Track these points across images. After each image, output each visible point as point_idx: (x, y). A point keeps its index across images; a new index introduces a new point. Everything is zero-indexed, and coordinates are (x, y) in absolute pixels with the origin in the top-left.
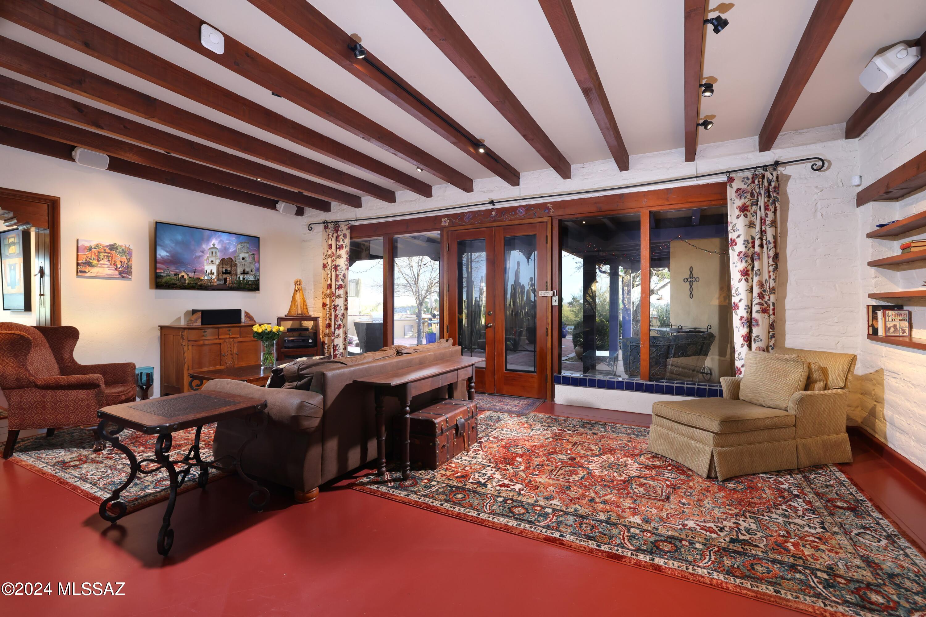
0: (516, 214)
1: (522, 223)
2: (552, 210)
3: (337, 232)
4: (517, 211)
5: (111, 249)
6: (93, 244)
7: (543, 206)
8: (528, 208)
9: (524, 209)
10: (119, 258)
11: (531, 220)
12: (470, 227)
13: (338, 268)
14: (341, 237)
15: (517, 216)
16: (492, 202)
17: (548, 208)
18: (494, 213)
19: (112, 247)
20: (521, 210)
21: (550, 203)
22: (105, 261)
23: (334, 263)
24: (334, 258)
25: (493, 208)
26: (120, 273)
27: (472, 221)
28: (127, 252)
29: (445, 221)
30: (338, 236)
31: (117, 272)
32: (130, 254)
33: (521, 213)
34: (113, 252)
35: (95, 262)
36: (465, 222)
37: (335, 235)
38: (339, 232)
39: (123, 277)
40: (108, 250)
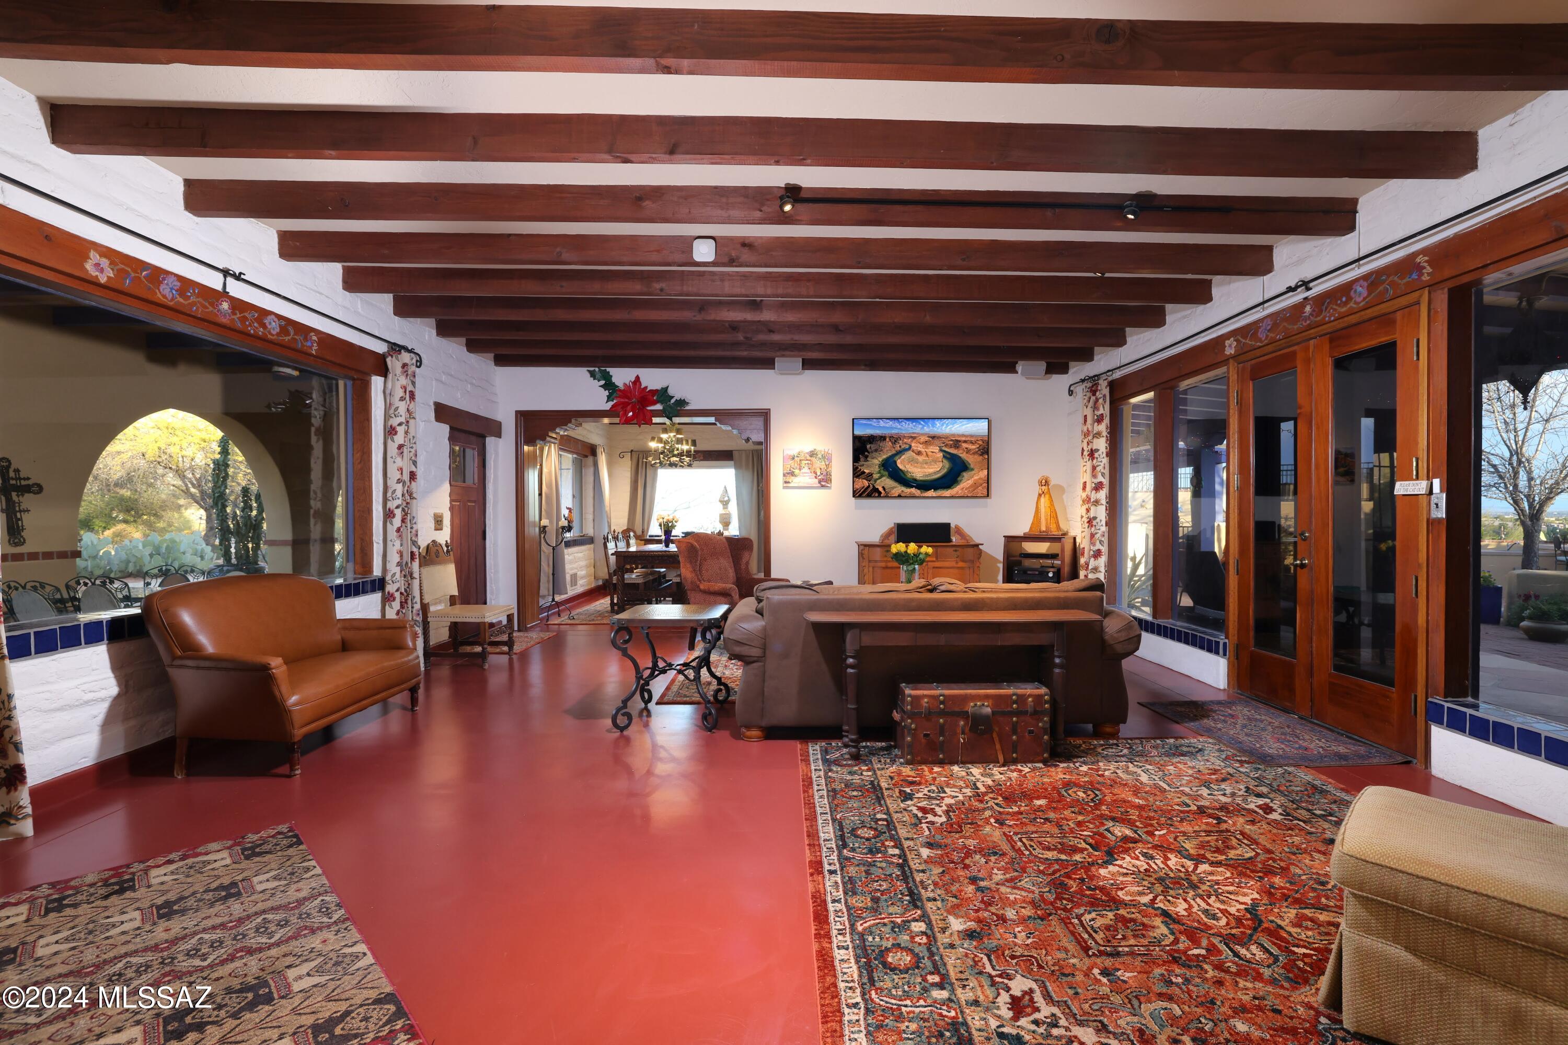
0: (1350, 299)
1: (1366, 317)
2: (1429, 269)
3: (1094, 394)
4: (1352, 293)
5: (811, 456)
6: (795, 452)
7: (1407, 265)
8: (1374, 279)
9: (1365, 284)
10: (819, 464)
11: (1383, 306)
12: (1270, 348)
13: (1096, 455)
14: (1101, 401)
15: (1352, 304)
16: (1306, 284)
17: (1419, 268)
18: (1308, 309)
19: (813, 454)
20: (1359, 289)
21: (1423, 251)
22: (806, 470)
23: (1090, 447)
24: (1090, 438)
25: (1306, 299)
26: (820, 482)
27: (1271, 335)
28: (827, 458)
29: (1230, 346)
30: (1097, 400)
31: (817, 481)
32: (830, 460)
33: (1360, 294)
34: (813, 459)
35: (797, 471)
36: (1261, 341)
37: (1093, 398)
38: (1098, 393)
39: (823, 486)
40: (809, 458)
